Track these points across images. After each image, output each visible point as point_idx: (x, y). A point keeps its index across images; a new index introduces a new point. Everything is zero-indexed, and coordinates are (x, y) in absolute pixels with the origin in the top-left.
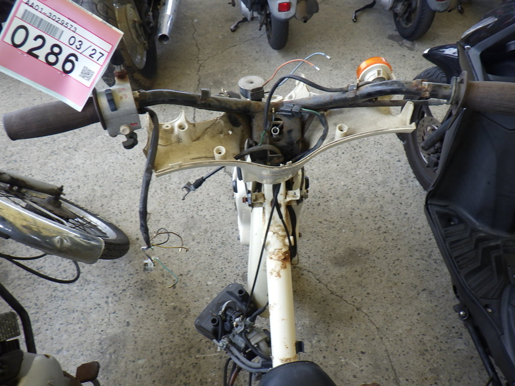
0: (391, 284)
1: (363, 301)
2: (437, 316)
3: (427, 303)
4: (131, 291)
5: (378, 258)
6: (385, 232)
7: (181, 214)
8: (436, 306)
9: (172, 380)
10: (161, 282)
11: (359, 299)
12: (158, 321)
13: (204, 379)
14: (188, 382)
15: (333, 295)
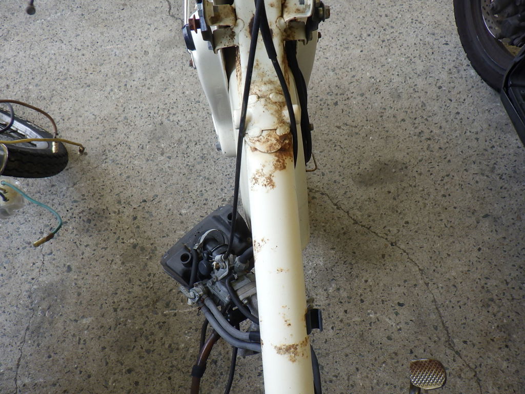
0: (439, 209)
1: (400, 233)
2: (505, 251)
3: (491, 234)
4: (74, 223)
5: (421, 174)
6: (430, 139)
7: (147, 120)
8: (505, 238)
9: (128, 346)
10: (117, 211)
11: (394, 230)
12: (111, 264)
13: (174, 343)
14: (152, 349)
15: (357, 225)
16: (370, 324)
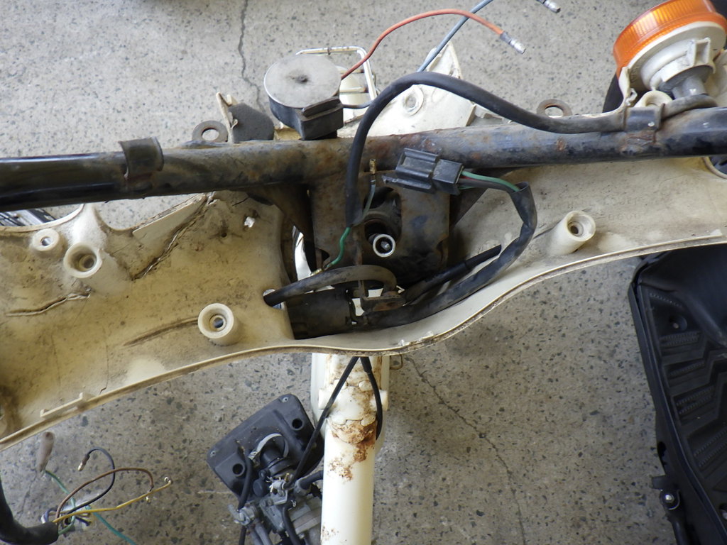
0: (541, 397)
1: (492, 422)
2: (609, 461)
3: (597, 436)
5: (527, 348)
6: (545, 303)
8: (611, 443)
9: (151, 531)
11: (486, 418)
12: (138, 421)
13: (207, 533)
14: (179, 538)
15: (443, 405)
16: (441, 534)
